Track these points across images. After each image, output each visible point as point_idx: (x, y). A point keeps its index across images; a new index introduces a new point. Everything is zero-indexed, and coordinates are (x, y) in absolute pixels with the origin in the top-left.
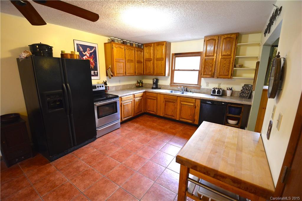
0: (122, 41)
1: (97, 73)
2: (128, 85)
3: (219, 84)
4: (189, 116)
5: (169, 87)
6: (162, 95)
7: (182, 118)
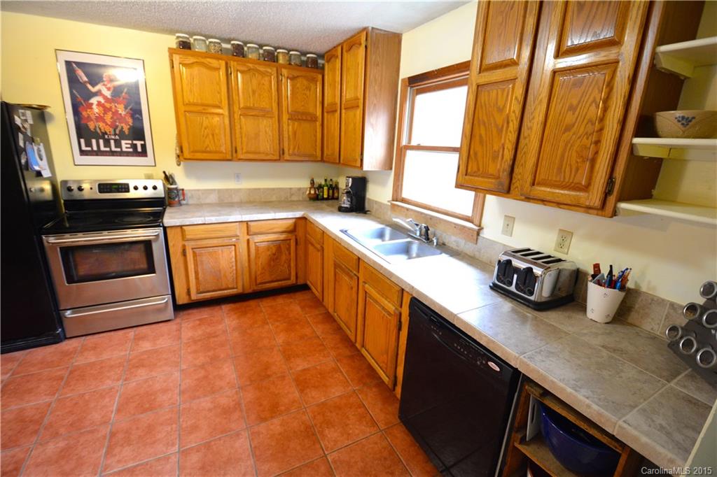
0: (261, 51)
1: (144, 146)
2: (273, 189)
3: (565, 236)
5: (389, 213)
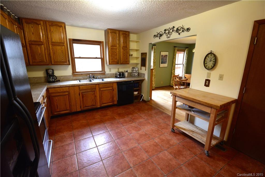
4: (110, 99)
5: (72, 77)
6: (77, 87)
7: (103, 104)
